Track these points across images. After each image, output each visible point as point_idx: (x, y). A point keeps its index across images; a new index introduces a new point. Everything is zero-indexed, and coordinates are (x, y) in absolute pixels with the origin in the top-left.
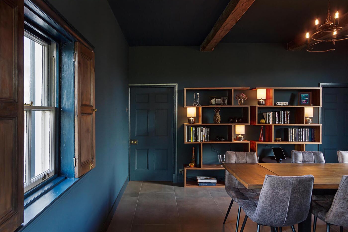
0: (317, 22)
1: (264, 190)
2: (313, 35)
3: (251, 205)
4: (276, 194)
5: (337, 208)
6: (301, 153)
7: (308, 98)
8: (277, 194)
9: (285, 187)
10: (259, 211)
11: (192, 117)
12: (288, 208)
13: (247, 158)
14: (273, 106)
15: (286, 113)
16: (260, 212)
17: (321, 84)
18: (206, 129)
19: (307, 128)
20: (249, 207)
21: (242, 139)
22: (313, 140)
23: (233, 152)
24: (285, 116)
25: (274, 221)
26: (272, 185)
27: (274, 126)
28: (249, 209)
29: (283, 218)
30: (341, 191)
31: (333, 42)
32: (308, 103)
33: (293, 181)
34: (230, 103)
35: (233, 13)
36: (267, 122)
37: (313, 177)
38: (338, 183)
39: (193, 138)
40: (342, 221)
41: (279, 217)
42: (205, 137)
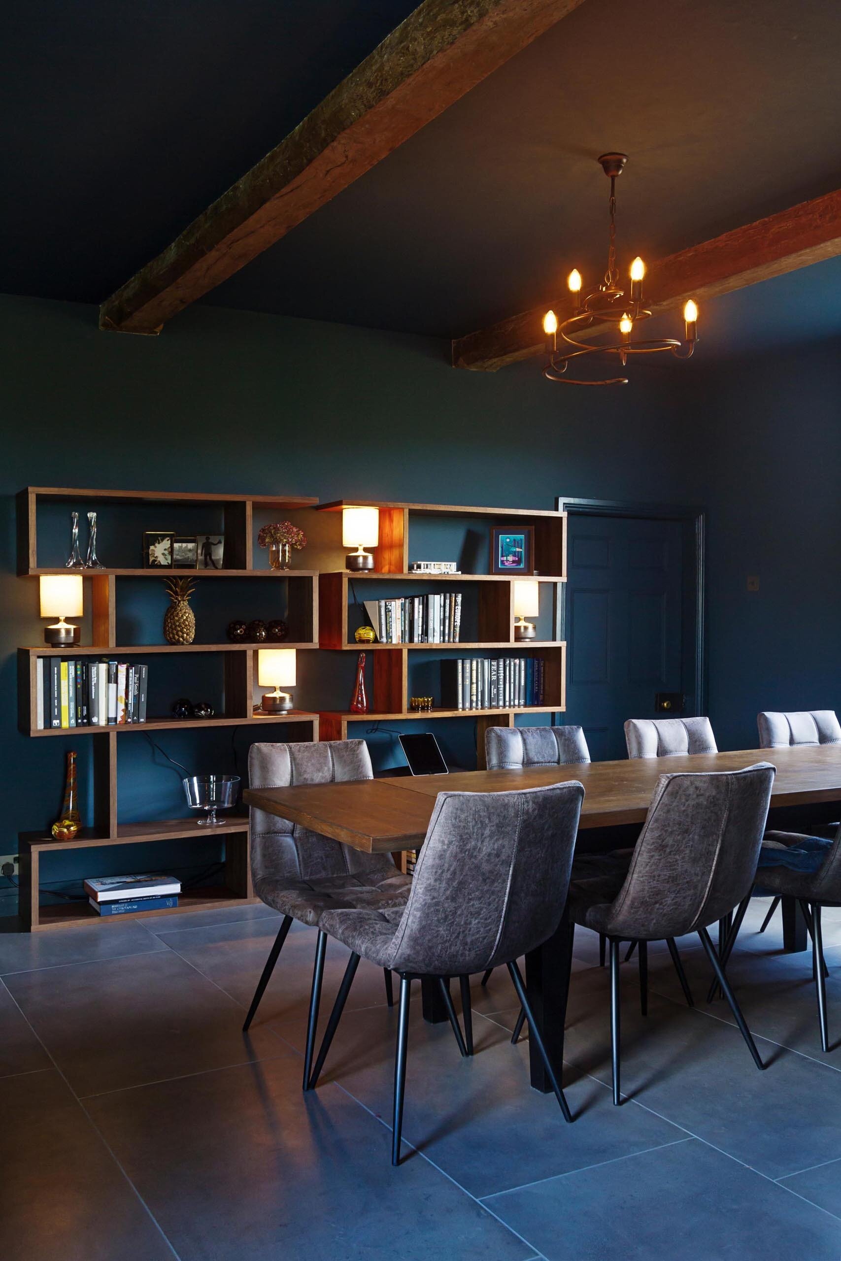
0: (575, 281)
1: (431, 845)
2: (565, 323)
3: (371, 922)
4: (471, 856)
5: (641, 879)
6: (519, 734)
7: (523, 547)
8: (475, 854)
9: (499, 826)
10: (414, 923)
11: (62, 618)
12: (506, 899)
13: (333, 765)
14: (405, 575)
15: (448, 601)
16: (415, 926)
17: (562, 501)
18: (132, 671)
19: (519, 658)
20: (367, 927)
21: (288, 705)
22: (538, 700)
23: (280, 744)
24: (447, 614)
25: (460, 952)
26: (459, 827)
27: (410, 651)
28: (367, 934)
29: (491, 933)
30: (655, 824)
31: (622, 354)
32: (522, 566)
33: (525, 806)
34: (235, 558)
35: (286, 194)
36: (381, 637)
37: (582, 786)
38: (642, 805)
39: (72, 711)
40: (654, 921)
41: (478, 932)
42: (126, 705)
